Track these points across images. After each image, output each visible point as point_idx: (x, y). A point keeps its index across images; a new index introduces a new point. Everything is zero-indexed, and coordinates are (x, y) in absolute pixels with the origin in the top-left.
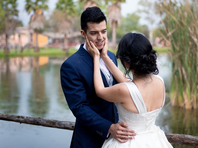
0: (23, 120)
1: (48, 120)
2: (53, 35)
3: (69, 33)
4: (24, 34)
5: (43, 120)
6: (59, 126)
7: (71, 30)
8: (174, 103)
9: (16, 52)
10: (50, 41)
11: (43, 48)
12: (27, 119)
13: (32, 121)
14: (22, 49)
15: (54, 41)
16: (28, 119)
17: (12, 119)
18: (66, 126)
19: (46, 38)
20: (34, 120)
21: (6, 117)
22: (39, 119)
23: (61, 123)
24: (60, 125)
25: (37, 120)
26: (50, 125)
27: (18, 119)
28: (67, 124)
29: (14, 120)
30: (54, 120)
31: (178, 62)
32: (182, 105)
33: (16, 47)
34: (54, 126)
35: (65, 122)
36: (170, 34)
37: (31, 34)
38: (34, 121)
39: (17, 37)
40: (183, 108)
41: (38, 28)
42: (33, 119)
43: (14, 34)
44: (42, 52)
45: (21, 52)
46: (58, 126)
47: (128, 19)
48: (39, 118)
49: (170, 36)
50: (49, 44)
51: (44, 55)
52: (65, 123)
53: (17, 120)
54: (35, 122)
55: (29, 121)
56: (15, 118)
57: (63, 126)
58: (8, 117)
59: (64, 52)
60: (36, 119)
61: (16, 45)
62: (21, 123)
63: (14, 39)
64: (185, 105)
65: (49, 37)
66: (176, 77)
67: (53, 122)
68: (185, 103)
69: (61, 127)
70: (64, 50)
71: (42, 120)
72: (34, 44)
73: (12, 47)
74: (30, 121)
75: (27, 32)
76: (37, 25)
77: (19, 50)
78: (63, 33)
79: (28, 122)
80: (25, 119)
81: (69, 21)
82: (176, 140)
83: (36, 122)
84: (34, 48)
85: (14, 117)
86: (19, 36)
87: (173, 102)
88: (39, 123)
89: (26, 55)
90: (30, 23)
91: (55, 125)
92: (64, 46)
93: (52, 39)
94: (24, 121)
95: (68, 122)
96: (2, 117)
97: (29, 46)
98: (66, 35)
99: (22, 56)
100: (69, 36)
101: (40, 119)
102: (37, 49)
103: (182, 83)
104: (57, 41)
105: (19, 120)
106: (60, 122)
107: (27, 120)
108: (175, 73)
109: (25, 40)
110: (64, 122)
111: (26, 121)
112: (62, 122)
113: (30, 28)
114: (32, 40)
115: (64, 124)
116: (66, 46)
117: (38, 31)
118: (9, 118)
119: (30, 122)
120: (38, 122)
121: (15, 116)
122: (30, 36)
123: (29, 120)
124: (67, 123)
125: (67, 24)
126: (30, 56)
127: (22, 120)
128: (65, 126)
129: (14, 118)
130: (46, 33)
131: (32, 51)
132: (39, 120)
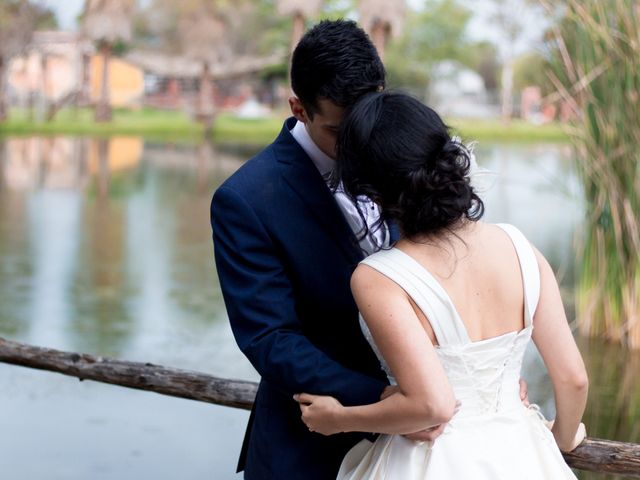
0: (91, 370)
1: (180, 374)
2: (162, 65)
3: (221, 60)
4: (60, 56)
5: (162, 372)
6: (216, 397)
7: (227, 51)
8: (591, 328)
9: (31, 118)
10: (152, 83)
11: (124, 110)
12: (106, 368)
13: (121, 375)
14: (53, 108)
15: (165, 84)
16: (109, 365)
17: (51, 363)
18: (243, 398)
19: (138, 74)
20: (131, 370)
21: (29, 356)
22: (147, 368)
23: (225, 385)
24: (222, 394)
25: (139, 372)
26: (186, 390)
27: (71, 364)
28: (246, 391)
29: (59, 366)
30: (200, 376)
31: (609, 181)
32: (616, 333)
33: (31, 101)
34: (202, 394)
35: (241, 382)
36: (584, 82)
37: (86, 59)
38: (130, 373)
39: (34, 64)
40: (620, 344)
41: (112, 38)
42: (128, 368)
43: (25, 55)
44: (121, 122)
45: (48, 120)
46: (212, 396)
47: (427, 20)
48: (148, 365)
49: (584, 89)
50: (148, 95)
51: (129, 133)
52: (240, 386)
53: (70, 367)
54: (131, 376)
55: (111, 374)
56: (62, 361)
57: (232, 398)
58: (38, 357)
59: (201, 127)
60: (137, 369)
61: (31, 93)
62: (81, 379)
63: (24, 72)
64: (627, 334)
65: (147, 72)
66: (600, 234)
67: (195, 381)
68: (629, 328)
69: (224, 398)
70: (201, 117)
71: (157, 374)
72: (94, 93)
73: (15, 101)
74: (116, 374)
75: (71, 51)
76: (107, 26)
77: (40, 111)
78: (197, 59)
79: (110, 377)
80: (97, 367)
81: (222, 18)
82: (630, 465)
83: (138, 377)
84: (93, 106)
85: (60, 358)
86: (44, 64)
87: (586, 321)
88: (149, 384)
89: (64, 132)
90: (82, 18)
91: (204, 391)
92: (198, 103)
93: (158, 79)
94: (92, 373)
95: (248, 383)
96: (16, 353)
97: (75, 98)
98: (206, 67)
99: (50, 135)
100: (217, 70)
101: (151, 369)
102: (105, 112)
103: (620, 257)
104: (175, 86)
105: (77, 370)
106: (223, 382)
107: (105, 371)
108: (599, 221)
109: (63, 79)
110: (235, 382)
111: (101, 373)
112: (230, 381)
113: (83, 36)
114: (86, 79)
115: (237, 389)
116: (208, 107)
117: (112, 49)
118: (43, 358)
119: (115, 378)
120: (143, 379)
121: (62, 355)
122: (80, 65)
123: (110, 369)
124: (246, 386)
125: (212, 28)
126: (79, 134)
127: (86, 370)
128: (238, 396)
129: (57, 360)
130: (136, 56)
131: (86, 118)
132: (147, 372)
